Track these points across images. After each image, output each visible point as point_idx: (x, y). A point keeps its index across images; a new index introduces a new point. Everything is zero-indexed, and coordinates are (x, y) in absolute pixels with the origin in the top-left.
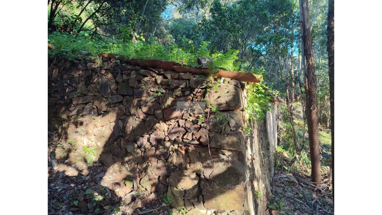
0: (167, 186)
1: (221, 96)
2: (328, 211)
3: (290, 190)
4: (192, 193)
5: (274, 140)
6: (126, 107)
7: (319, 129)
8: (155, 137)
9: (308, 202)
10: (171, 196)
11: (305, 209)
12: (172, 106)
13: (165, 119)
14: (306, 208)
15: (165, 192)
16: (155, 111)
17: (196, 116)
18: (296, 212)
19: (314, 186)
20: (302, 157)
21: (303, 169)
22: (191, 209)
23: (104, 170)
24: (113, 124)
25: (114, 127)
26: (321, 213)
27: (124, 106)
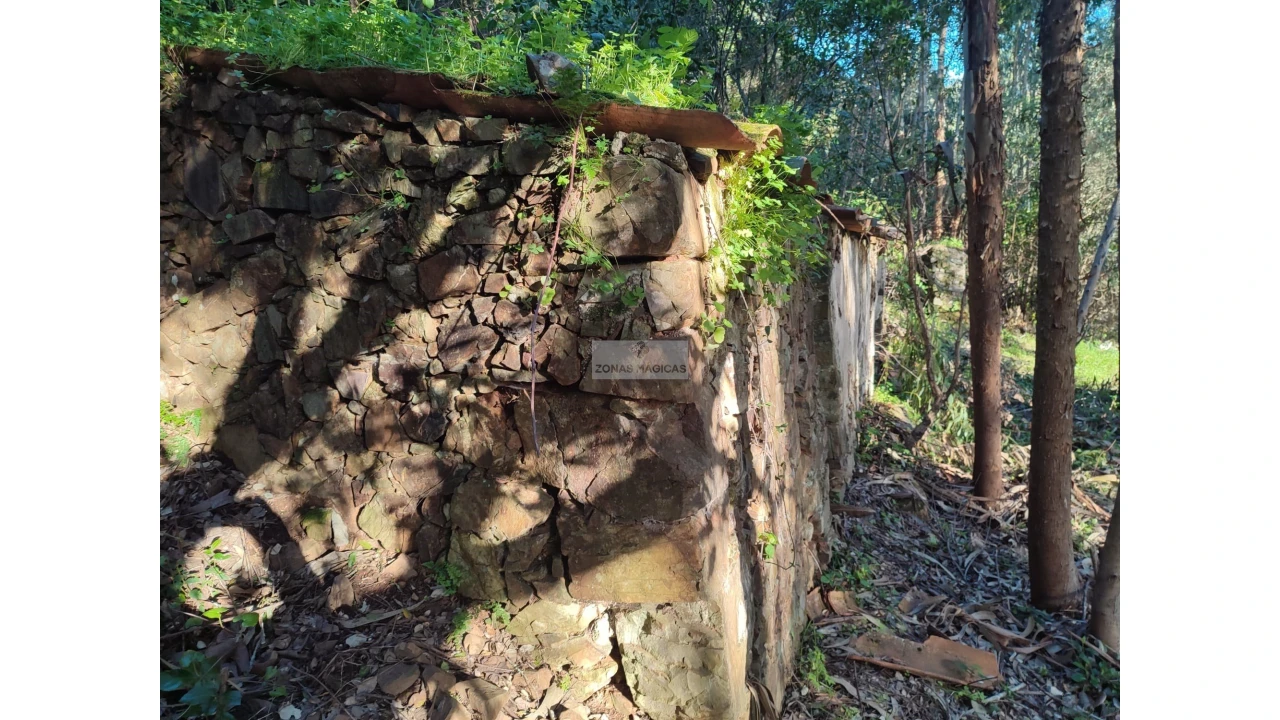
0: (447, 529)
1: (614, 204)
2: (1014, 585)
3: (900, 525)
4: (526, 551)
5: (862, 366)
6: (286, 257)
7: (1017, 327)
8: (394, 362)
9: (954, 558)
10: (463, 563)
11: (941, 582)
12: (445, 248)
13: (425, 298)
14: (946, 577)
15: (443, 550)
16: (388, 267)
17: (532, 281)
18: (910, 592)
19: (980, 508)
20: (951, 419)
21: (952, 457)
22: (528, 604)
23: (230, 481)
24: (251, 319)
25: (254, 331)
26: (990, 592)
27: (280, 253)
